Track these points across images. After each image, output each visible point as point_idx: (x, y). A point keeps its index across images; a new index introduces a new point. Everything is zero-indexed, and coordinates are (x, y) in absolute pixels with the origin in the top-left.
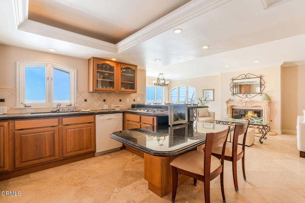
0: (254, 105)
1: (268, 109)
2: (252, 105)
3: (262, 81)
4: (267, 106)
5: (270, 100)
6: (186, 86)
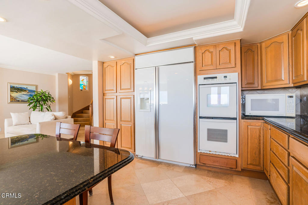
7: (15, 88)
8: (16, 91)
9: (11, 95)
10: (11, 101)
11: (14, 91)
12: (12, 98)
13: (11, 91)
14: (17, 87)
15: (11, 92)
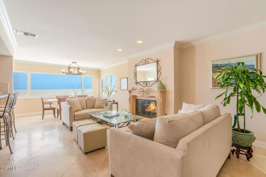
0: (151, 95)
1: (160, 100)
2: (149, 95)
3: (159, 67)
4: (160, 96)
5: (164, 89)
6: (109, 75)
7: (219, 67)
8: (220, 70)
9: (213, 78)
10: (214, 85)
11: (218, 71)
12: (215, 82)
13: (214, 72)
14: (221, 65)
15: (214, 74)
